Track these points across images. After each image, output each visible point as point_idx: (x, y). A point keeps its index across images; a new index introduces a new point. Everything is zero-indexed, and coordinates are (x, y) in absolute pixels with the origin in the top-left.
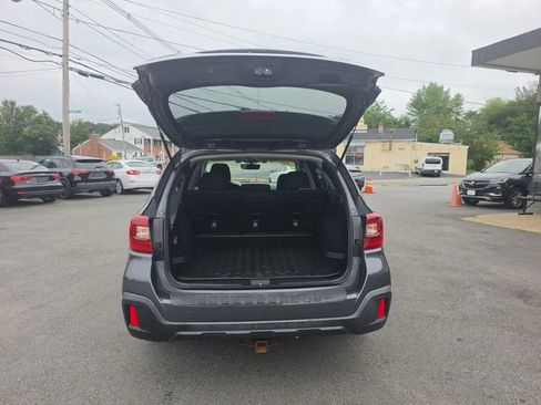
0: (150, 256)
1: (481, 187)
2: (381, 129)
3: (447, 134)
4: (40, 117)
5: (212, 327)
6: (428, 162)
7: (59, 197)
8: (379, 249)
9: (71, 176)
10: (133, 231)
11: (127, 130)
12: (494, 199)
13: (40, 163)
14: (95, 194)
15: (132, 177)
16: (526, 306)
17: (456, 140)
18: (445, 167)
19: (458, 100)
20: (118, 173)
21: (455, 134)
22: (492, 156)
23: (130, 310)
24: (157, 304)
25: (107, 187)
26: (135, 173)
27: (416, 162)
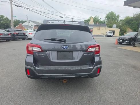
0: (33, 55)
1: (123, 40)
2: (97, 24)
3: (115, 26)
4: (5, 18)
5: (51, 76)
6: (109, 33)
7: (11, 40)
8: (99, 54)
9: (14, 34)
10: (27, 48)
11: (29, 22)
12: (126, 43)
13: (5, 30)
14: (20, 39)
15: (30, 35)
16: (136, 71)
17: (117, 27)
18: (114, 34)
19: (118, 16)
20: (27, 34)
21: (117, 26)
22: (126, 32)
23: (27, 71)
24: (35, 69)
25: (24, 37)
26: (31, 34)
27: (106, 33)
